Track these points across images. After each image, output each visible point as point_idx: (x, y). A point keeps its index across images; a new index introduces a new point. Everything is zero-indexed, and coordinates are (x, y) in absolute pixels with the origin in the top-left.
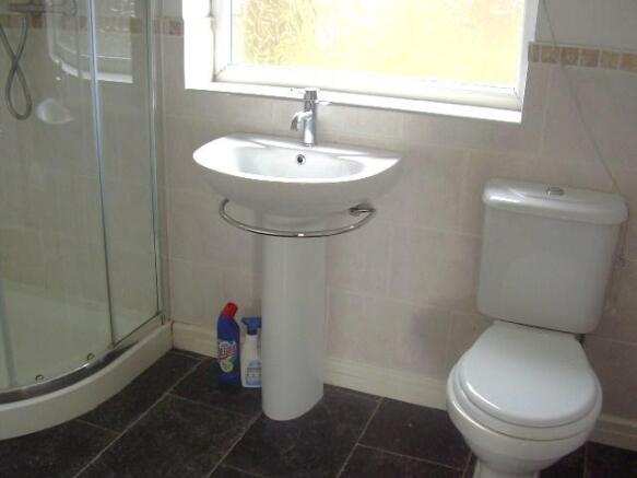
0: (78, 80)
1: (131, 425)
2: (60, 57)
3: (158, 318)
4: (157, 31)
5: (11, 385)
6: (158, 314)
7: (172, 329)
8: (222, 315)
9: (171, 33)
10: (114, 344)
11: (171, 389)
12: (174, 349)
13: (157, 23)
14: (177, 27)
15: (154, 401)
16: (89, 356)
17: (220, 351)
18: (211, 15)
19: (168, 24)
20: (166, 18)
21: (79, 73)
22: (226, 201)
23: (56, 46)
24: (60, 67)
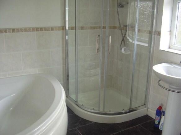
0: (132, 43)
1: (127, 129)
2: (129, 37)
3: (144, 106)
4: (155, 34)
5: (103, 111)
6: (145, 105)
7: (147, 110)
8: (158, 109)
9: (158, 35)
10: (130, 109)
11: (141, 124)
12: (147, 115)
13: (155, 32)
14: (159, 34)
15: (135, 125)
16: (123, 110)
17: (156, 118)
18: (170, 31)
19: (157, 33)
20: (157, 31)
21: (132, 41)
22: (160, 80)
23: (128, 34)
24: (129, 40)
